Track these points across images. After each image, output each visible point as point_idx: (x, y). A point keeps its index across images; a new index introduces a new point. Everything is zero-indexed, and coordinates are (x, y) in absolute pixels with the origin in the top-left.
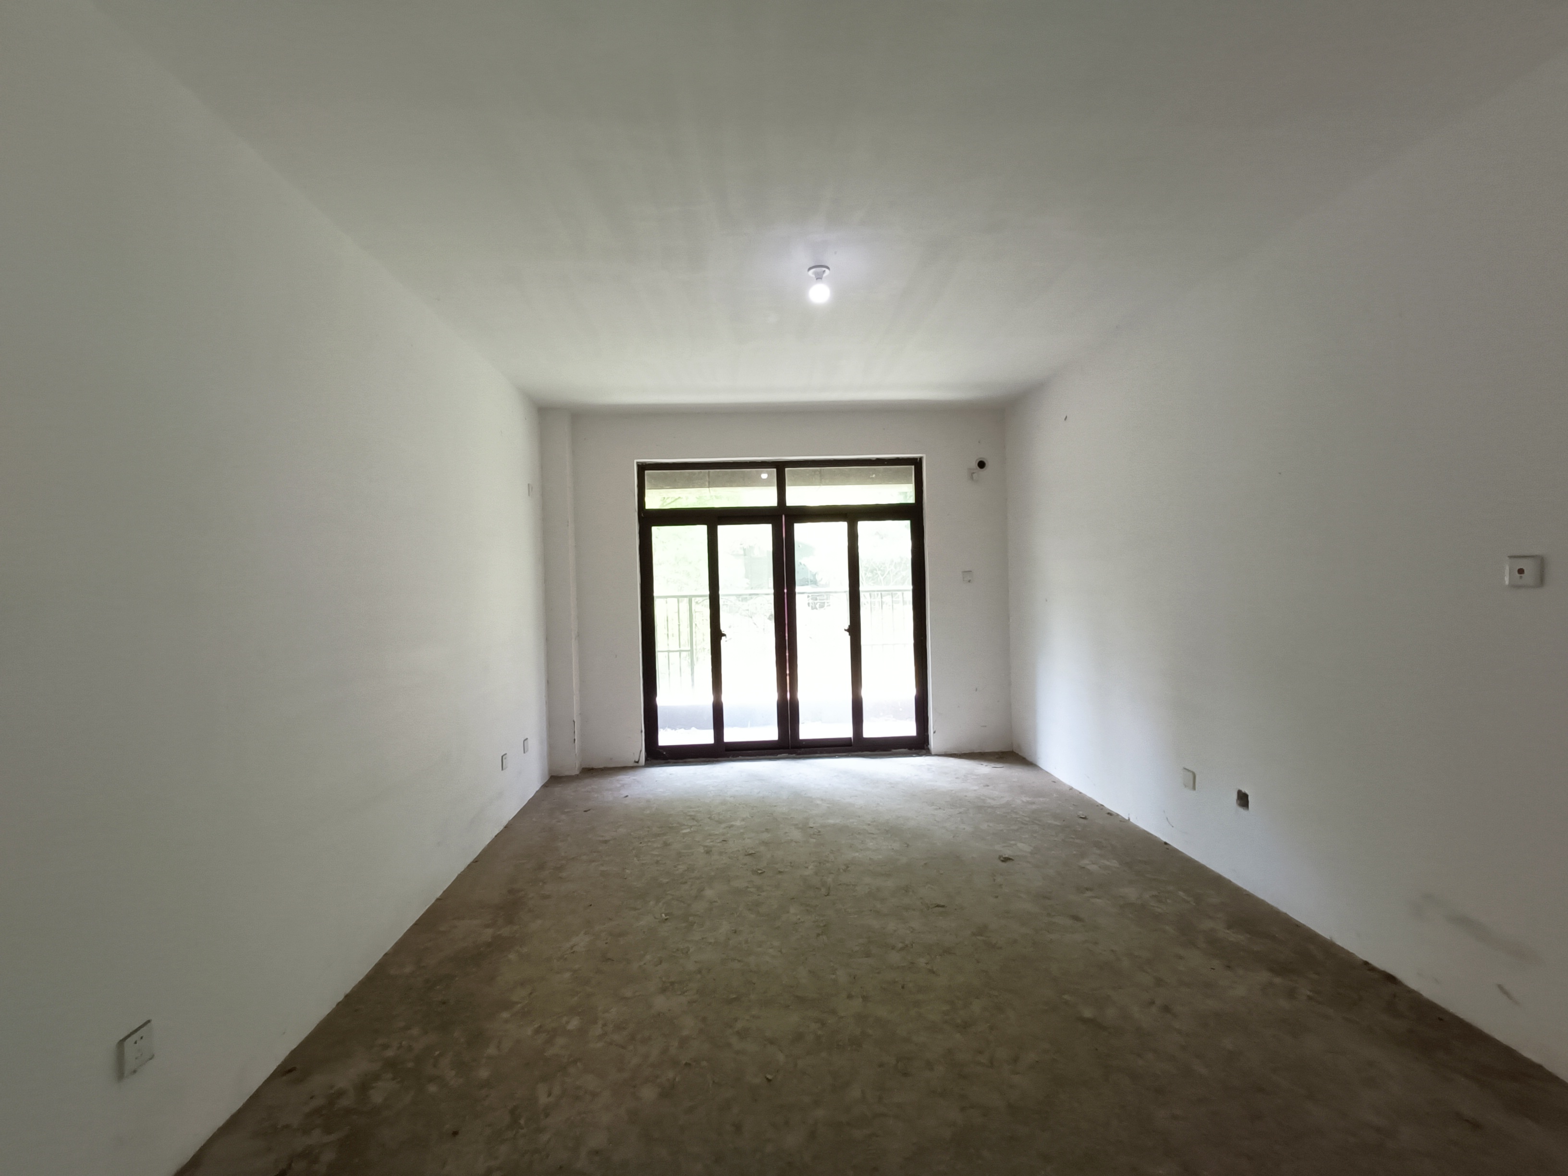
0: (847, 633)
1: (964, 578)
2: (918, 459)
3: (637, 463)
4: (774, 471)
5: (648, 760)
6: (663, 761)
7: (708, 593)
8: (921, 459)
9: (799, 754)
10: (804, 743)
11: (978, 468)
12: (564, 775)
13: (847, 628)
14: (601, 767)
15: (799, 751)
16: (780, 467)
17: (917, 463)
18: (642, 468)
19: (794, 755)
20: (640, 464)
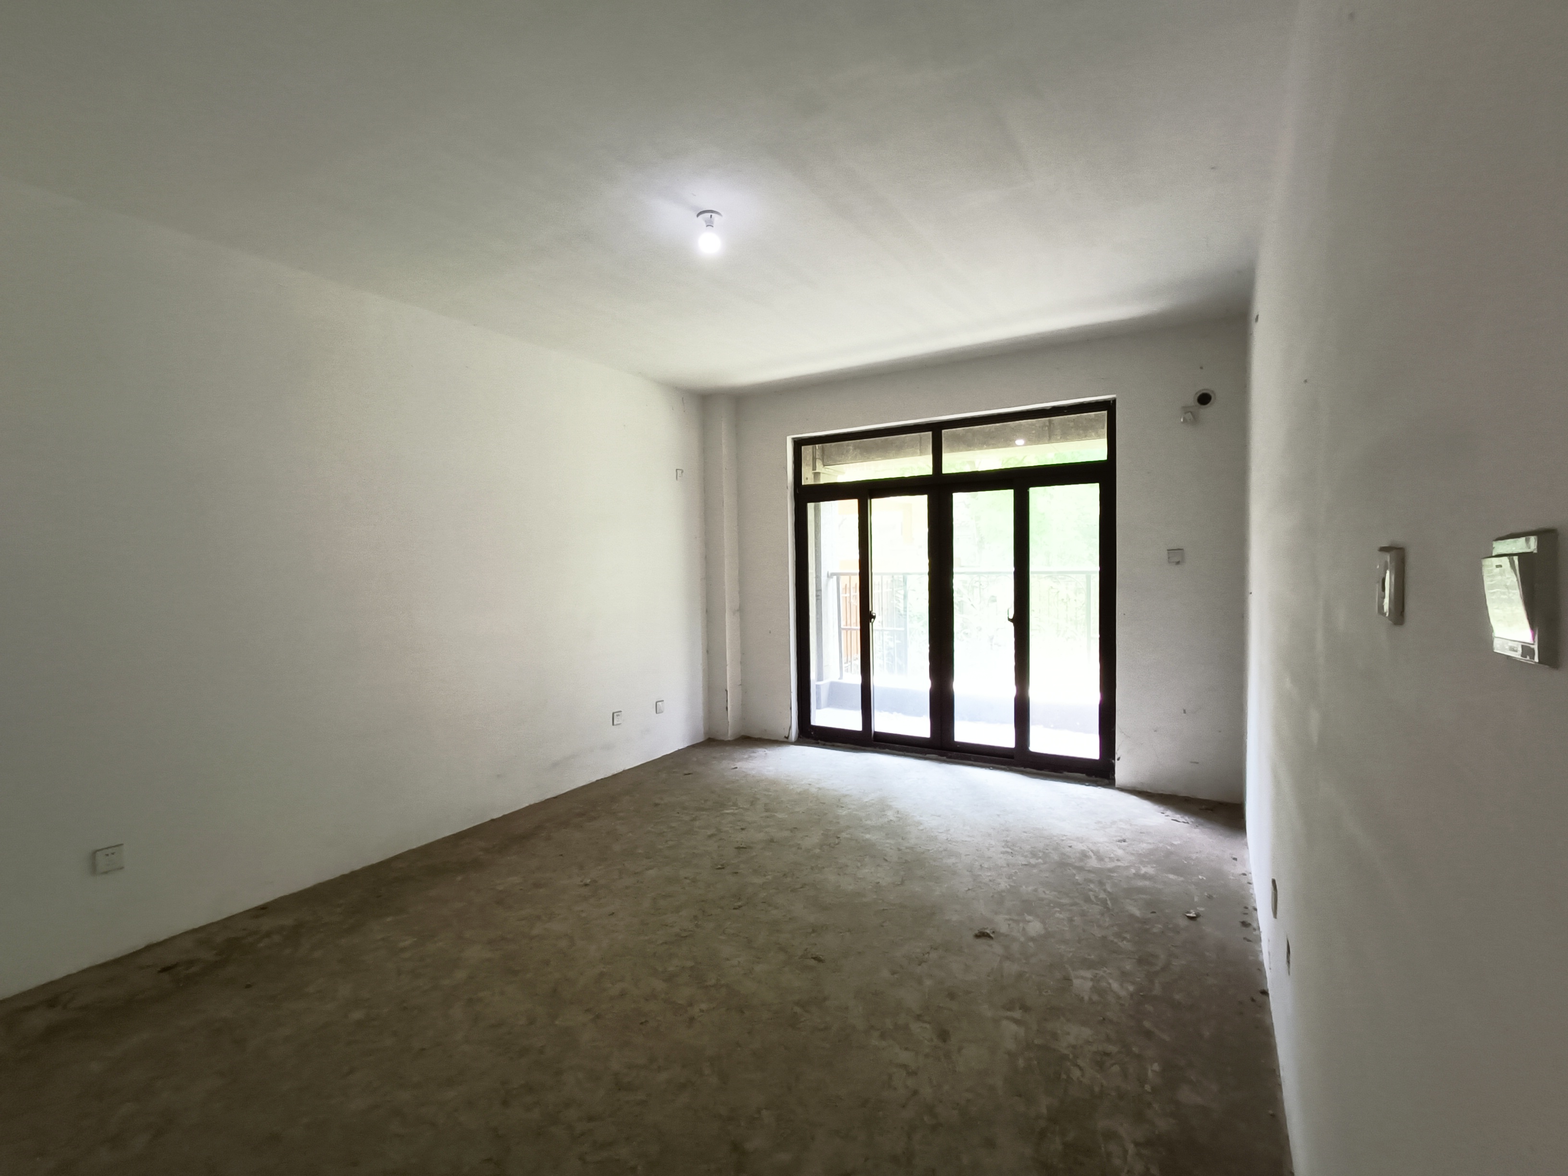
0: (1012, 624)
1: (1169, 558)
2: (1111, 402)
3: (793, 439)
4: (929, 434)
5: (801, 738)
6: (814, 741)
7: (858, 571)
8: (1114, 401)
9: (950, 757)
10: (958, 746)
11: (1197, 404)
12: (719, 739)
13: (1011, 617)
14: (756, 737)
15: (950, 754)
16: (936, 429)
17: (1109, 407)
18: (799, 444)
19: (945, 758)
20: (796, 440)
